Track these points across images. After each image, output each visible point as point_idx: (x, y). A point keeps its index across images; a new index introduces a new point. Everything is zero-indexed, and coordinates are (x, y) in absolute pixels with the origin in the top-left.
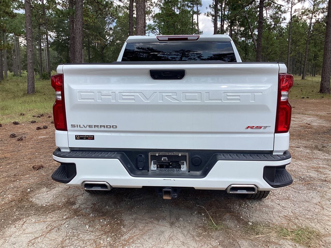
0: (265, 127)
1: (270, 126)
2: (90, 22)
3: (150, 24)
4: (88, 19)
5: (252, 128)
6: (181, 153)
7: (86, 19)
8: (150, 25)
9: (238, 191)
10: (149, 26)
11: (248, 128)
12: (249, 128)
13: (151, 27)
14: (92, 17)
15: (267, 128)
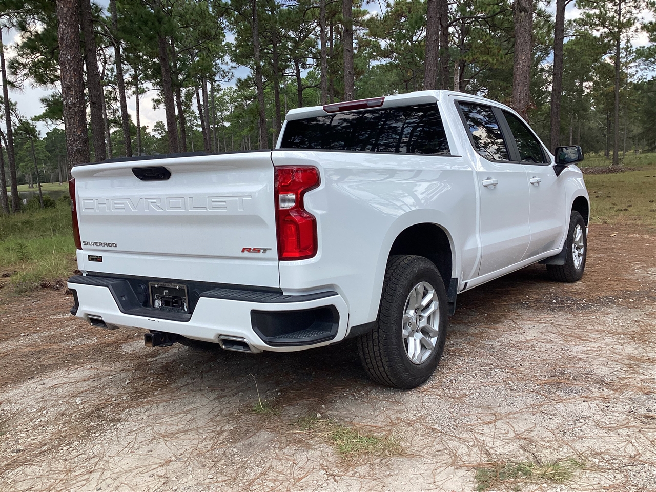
0: (265, 250)
1: (270, 249)
2: (492, 63)
3: (640, 47)
4: (489, 58)
5: (249, 250)
6: (179, 285)
7: (484, 59)
8: (641, 49)
9: (234, 347)
10: (639, 52)
11: (244, 250)
12: (246, 252)
13: (644, 54)
14: (498, 52)
15: (268, 251)
